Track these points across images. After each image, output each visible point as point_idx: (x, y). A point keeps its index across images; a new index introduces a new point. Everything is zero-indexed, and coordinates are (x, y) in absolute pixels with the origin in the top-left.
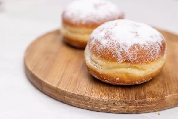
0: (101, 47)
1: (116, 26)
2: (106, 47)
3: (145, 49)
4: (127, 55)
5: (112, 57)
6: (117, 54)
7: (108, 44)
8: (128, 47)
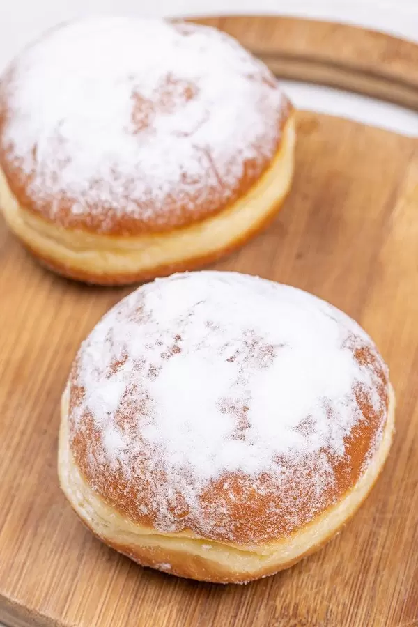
0: (102, 460)
1: (177, 356)
2: (117, 466)
3: (263, 493)
4: (190, 516)
5: (136, 508)
6: (154, 505)
7: (128, 455)
8: (198, 485)
